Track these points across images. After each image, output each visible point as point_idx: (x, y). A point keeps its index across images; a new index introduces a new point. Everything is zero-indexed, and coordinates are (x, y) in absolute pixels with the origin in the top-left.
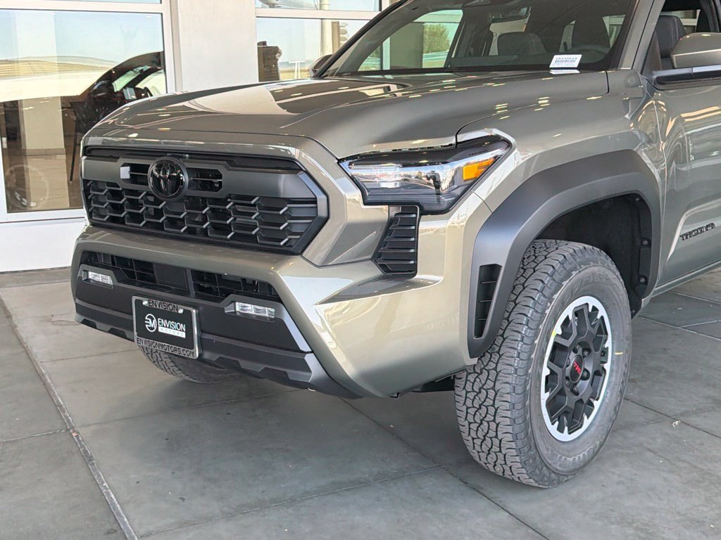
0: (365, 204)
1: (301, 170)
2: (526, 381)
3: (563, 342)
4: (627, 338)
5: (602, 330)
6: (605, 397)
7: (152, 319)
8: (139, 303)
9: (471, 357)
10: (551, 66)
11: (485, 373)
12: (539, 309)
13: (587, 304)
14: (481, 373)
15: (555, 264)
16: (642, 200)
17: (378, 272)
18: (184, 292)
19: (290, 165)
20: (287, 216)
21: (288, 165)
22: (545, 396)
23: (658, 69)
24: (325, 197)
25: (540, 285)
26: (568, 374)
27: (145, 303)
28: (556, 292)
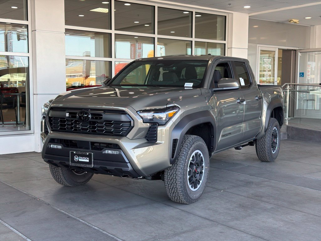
0: (144, 123)
1: (126, 113)
2: (184, 171)
3: (192, 162)
4: (208, 163)
5: (202, 160)
6: (203, 180)
7: (77, 157)
8: (72, 153)
9: (171, 164)
10: (185, 86)
11: (173, 169)
12: (187, 152)
13: (198, 152)
14: (172, 170)
15: (190, 140)
16: (211, 124)
17: (146, 141)
18: (88, 149)
19: (123, 113)
20: (122, 126)
21: (123, 112)
22: (188, 177)
23: (214, 88)
24: (133, 121)
25: (187, 146)
26: (194, 172)
27: (75, 152)
28: (191, 148)
